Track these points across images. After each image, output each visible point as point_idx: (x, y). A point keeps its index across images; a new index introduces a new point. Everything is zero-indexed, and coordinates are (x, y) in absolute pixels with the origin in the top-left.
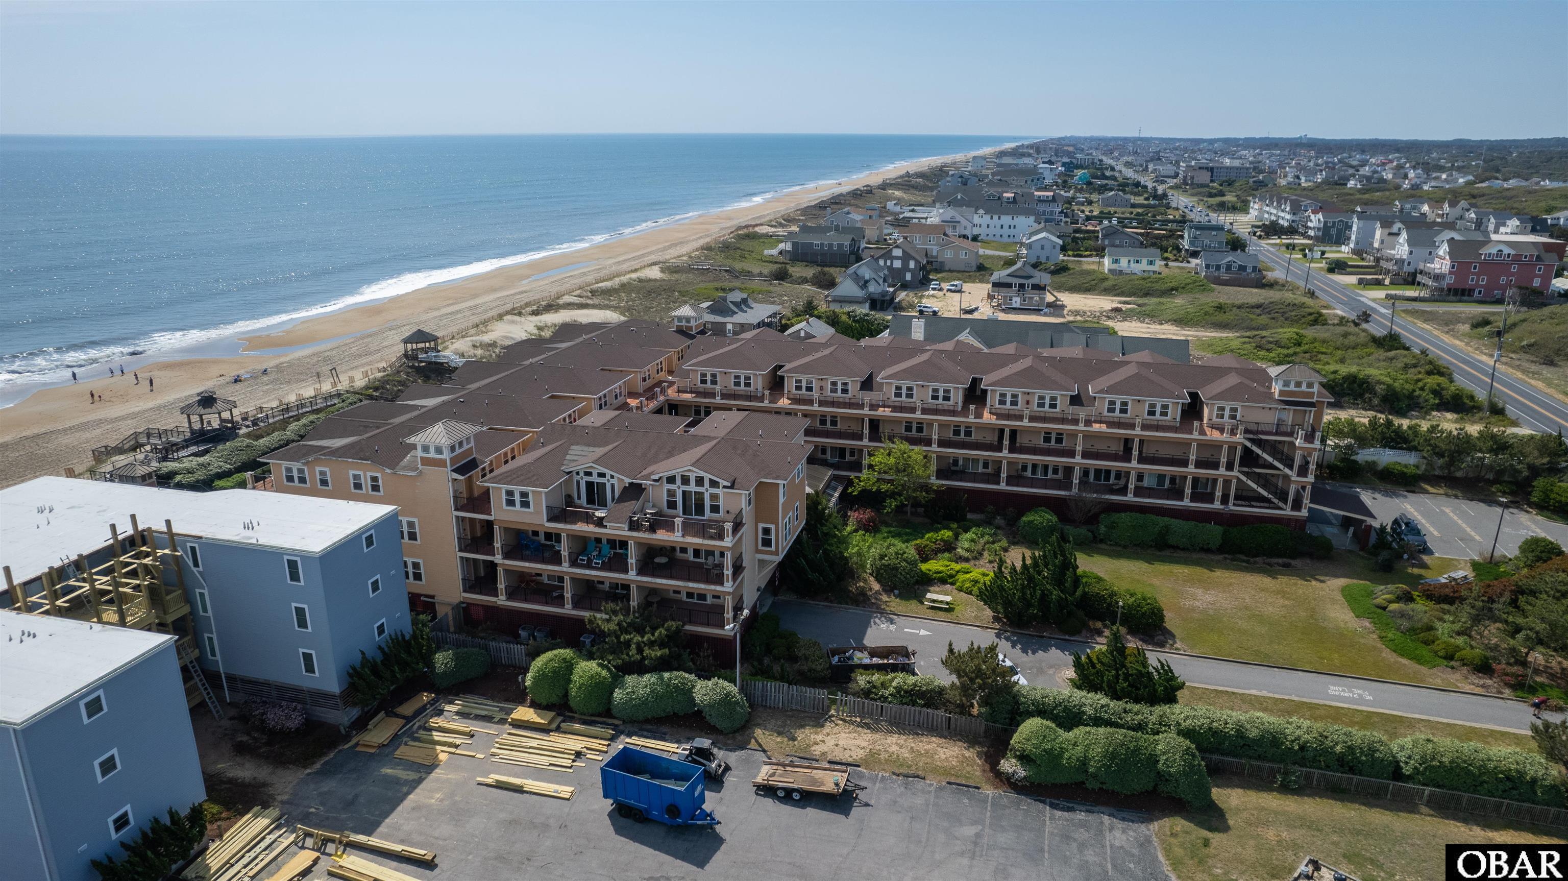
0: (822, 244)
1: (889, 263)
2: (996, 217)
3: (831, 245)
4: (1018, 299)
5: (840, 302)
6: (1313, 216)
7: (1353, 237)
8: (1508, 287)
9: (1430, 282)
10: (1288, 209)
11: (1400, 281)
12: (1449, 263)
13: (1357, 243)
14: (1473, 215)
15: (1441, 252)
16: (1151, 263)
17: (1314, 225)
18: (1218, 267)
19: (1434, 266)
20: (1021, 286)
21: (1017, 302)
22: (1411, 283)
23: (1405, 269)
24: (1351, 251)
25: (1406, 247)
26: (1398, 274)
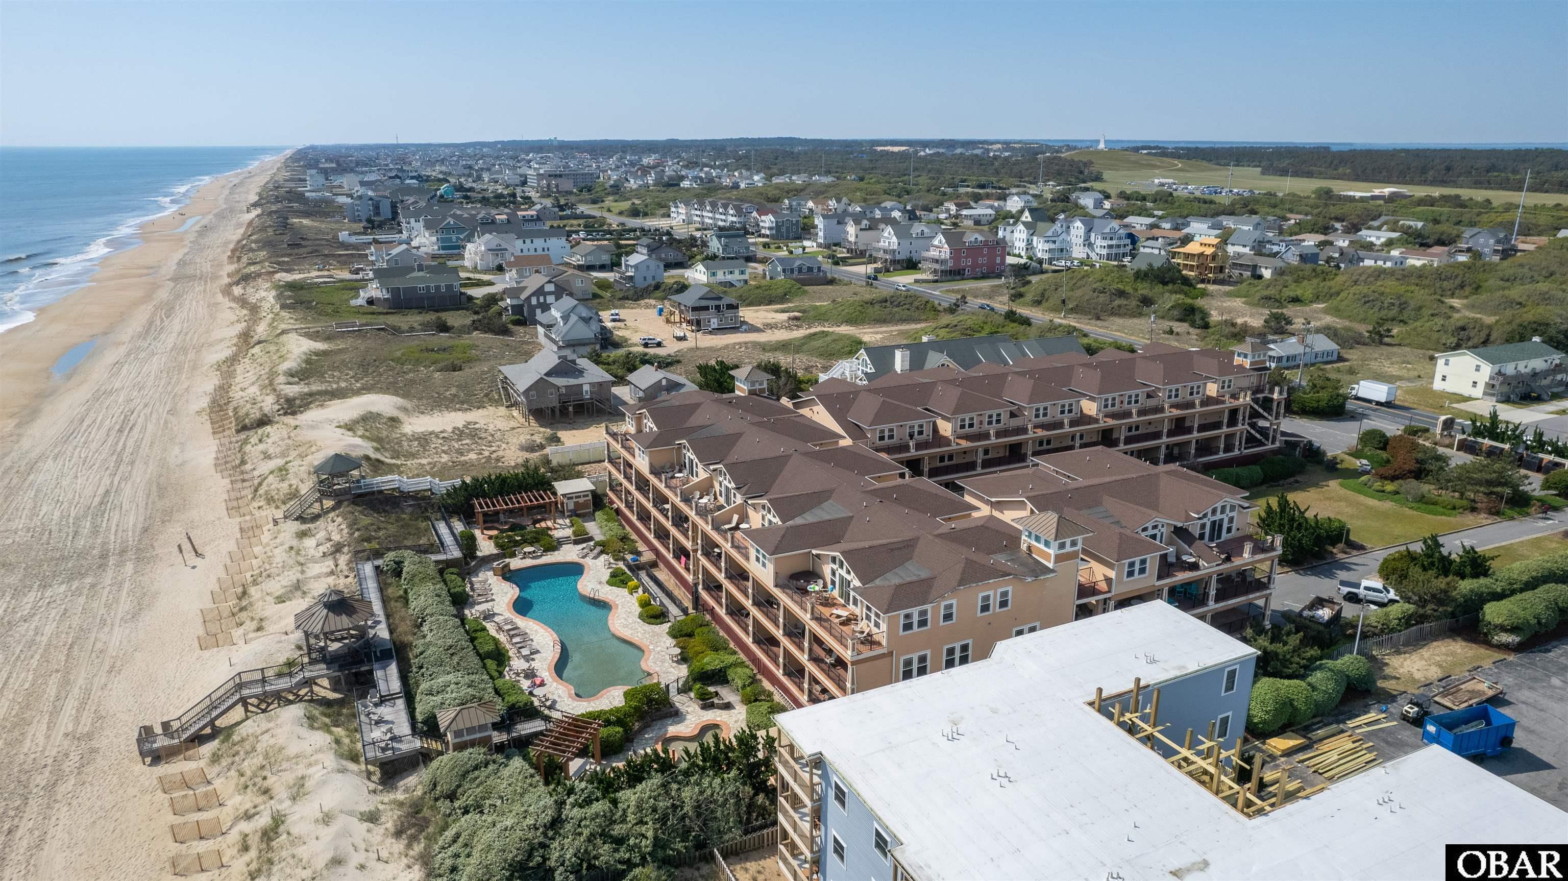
0: (428, 287)
1: (542, 299)
2: (528, 241)
3: (438, 288)
4: (715, 320)
5: (573, 346)
6: (763, 218)
7: (821, 234)
8: (983, 265)
9: (937, 266)
10: (731, 212)
11: (899, 267)
12: (948, 251)
13: (825, 238)
14: (859, 209)
15: (936, 242)
16: (742, 273)
17: (767, 225)
18: (792, 271)
19: (933, 253)
20: (718, 308)
21: (714, 323)
22: (908, 268)
23: (898, 257)
24: (819, 245)
25: (894, 239)
26: (894, 262)
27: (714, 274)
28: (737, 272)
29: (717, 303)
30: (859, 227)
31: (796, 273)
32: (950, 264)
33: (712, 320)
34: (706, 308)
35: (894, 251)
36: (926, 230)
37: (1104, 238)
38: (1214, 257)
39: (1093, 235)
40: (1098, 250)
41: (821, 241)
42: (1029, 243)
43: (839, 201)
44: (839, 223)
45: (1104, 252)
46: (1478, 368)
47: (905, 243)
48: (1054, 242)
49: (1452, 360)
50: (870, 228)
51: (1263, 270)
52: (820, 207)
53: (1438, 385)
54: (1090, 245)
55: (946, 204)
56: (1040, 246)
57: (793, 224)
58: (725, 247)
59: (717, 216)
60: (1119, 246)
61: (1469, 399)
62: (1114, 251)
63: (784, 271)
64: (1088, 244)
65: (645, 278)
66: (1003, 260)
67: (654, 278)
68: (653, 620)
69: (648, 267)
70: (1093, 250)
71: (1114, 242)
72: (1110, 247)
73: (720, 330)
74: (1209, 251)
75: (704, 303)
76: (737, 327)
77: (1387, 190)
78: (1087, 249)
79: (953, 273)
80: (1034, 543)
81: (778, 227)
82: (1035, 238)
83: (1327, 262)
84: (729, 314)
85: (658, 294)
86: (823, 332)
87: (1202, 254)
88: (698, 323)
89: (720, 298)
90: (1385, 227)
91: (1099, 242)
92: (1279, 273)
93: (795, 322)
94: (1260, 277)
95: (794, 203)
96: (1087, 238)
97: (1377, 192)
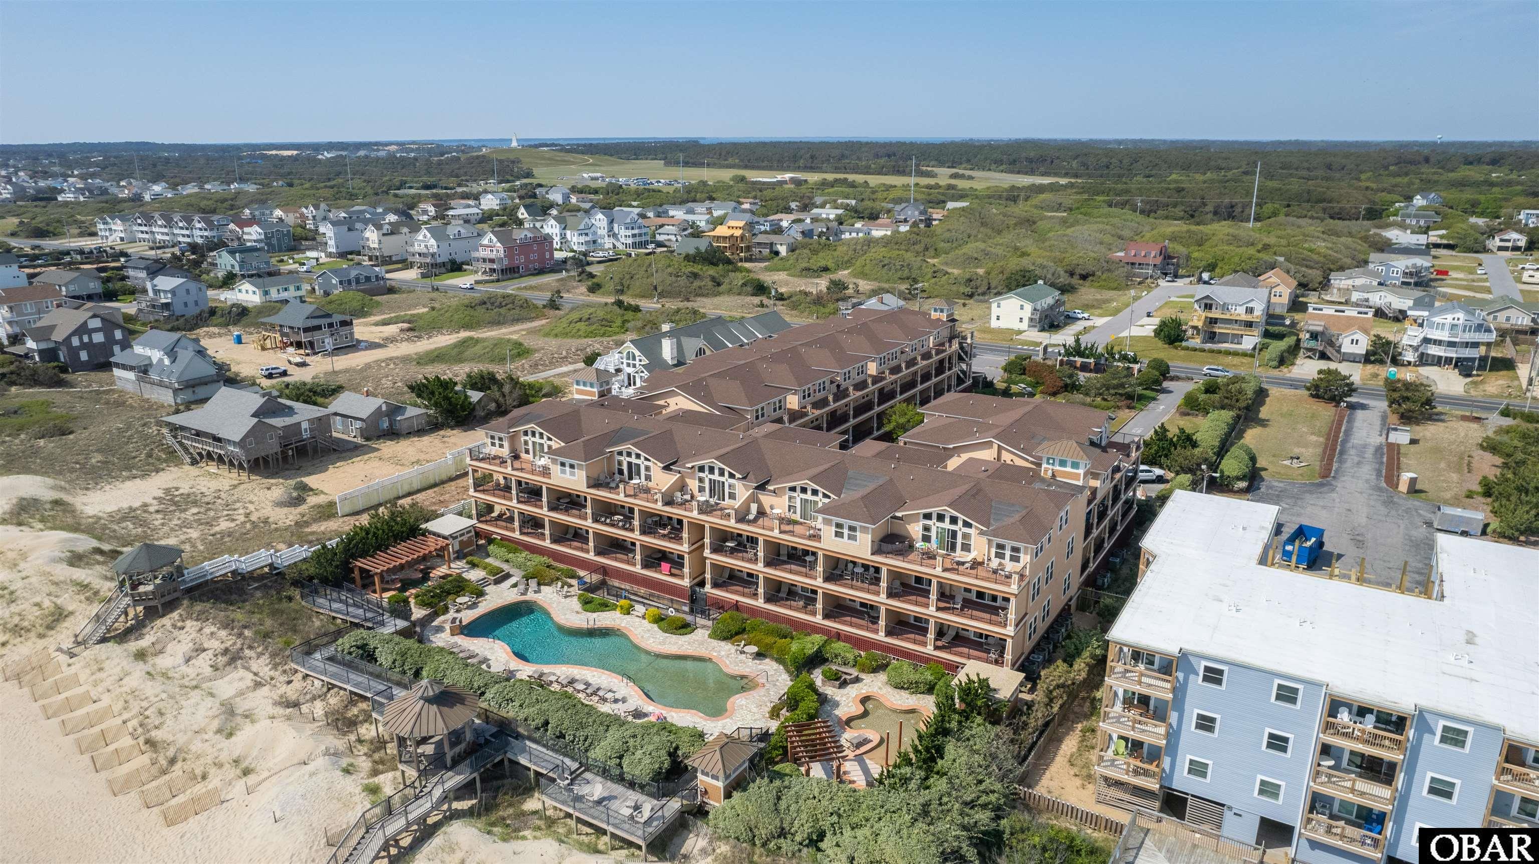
1: (86, 339)
4: (330, 340)
6: (246, 230)
7: (331, 243)
8: (535, 261)
9: (488, 266)
10: (198, 225)
11: (443, 270)
12: (502, 250)
13: (337, 247)
14: (343, 215)
15: (485, 241)
16: (298, 288)
17: (254, 237)
18: (349, 282)
19: (483, 253)
20: (331, 325)
21: (329, 343)
22: (452, 270)
23: (439, 260)
24: (330, 255)
25: (432, 242)
26: (434, 265)
27: (266, 293)
28: (292, 288)
29: (329, 320)
30: (381, 232)
31: (354, 284)
32: (506, 262)
33: (326, 341)
34: (319, 328)
35: (433, 255)
36: (462, 231)
37: (627, 228)
38: (742, 237)
39: (616, 226)
40: (623, 240)
41: (332, 250)
42: (563, 237)
43: (317, 207)
44: (350, 230)
45: (630, 241)
46: (1022, 307)
47: (444, 245)
48: (587, 234)
49: (1002, 303)
50: (392, 233)
51: (779, 246)
52: (291, 215)
53: (994, 324)
54: (615, 236)
55: (422, 206)
56: (575, 239)
57: (284, 235)
58: (242, 264)
59: (176, 231)
60: (640, 235)
61: (1020, 332)
62: (638, 239)
63: (341, 283)
64: (612, 234)
65: (186, 304)
66: (552, 255)
67: (196, 303)
68: (684, 630)
69: (188, 291)
70: (618, 240)
71: (636, 231)
72: (634, 236)
73: (338, 350)
74: (738, 233)
75: (316, 322)
76: (354, 346)
77: (788, 176)
78: (612, 240)
79: (510, 272)
80: (1058, 468)
81: (268, 238)
82: (568, 233)
83: (819, 236)
84: (344, 331)
85: (216, 319)
86: (471, 338)
87: (732, 236)
88: (311, 344)
89: (328, 316)
90: (828, 206)
91: (623, 233)
92: (792, 249)
93: (411, 334)
94: (777, 253)
95: (257, 213)
96: (611, 229)
97: (779, 177)
